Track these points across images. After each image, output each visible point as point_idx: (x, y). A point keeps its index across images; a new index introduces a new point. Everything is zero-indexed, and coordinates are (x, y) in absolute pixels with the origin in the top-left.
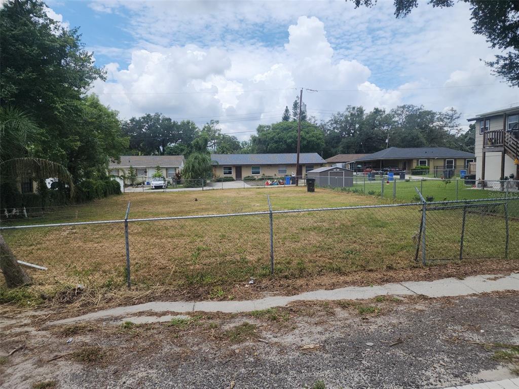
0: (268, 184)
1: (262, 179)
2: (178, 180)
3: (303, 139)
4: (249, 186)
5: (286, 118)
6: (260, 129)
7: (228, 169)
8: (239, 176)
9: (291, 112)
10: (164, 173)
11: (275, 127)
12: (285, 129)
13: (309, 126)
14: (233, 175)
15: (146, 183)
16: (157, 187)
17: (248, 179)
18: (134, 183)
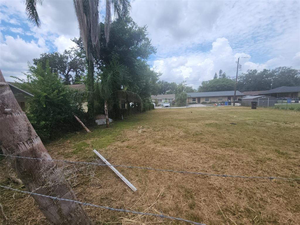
0: (215, 105)
1: (210, 103)
2: (173, 104)
3: (225, 86)
4: (206, 106)
5: (215, 77)
6: (203, 83)
7: (194, 99)
8: (199, 102)
9: (218, 75)
10: (168, 101)
11: (210, 82)
12: (216, 82)
13: (228, 80)
14: (197, 101)
15: (161, 105)
16: (166, 107)
17: (203, 103)
18: (157, 105)
